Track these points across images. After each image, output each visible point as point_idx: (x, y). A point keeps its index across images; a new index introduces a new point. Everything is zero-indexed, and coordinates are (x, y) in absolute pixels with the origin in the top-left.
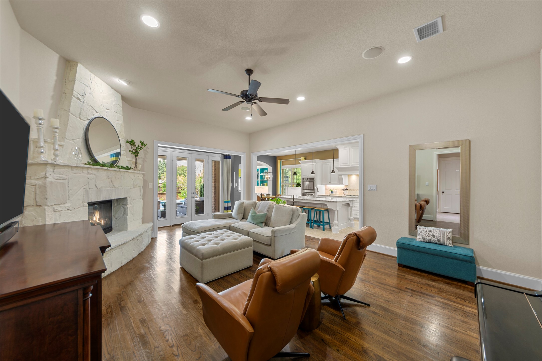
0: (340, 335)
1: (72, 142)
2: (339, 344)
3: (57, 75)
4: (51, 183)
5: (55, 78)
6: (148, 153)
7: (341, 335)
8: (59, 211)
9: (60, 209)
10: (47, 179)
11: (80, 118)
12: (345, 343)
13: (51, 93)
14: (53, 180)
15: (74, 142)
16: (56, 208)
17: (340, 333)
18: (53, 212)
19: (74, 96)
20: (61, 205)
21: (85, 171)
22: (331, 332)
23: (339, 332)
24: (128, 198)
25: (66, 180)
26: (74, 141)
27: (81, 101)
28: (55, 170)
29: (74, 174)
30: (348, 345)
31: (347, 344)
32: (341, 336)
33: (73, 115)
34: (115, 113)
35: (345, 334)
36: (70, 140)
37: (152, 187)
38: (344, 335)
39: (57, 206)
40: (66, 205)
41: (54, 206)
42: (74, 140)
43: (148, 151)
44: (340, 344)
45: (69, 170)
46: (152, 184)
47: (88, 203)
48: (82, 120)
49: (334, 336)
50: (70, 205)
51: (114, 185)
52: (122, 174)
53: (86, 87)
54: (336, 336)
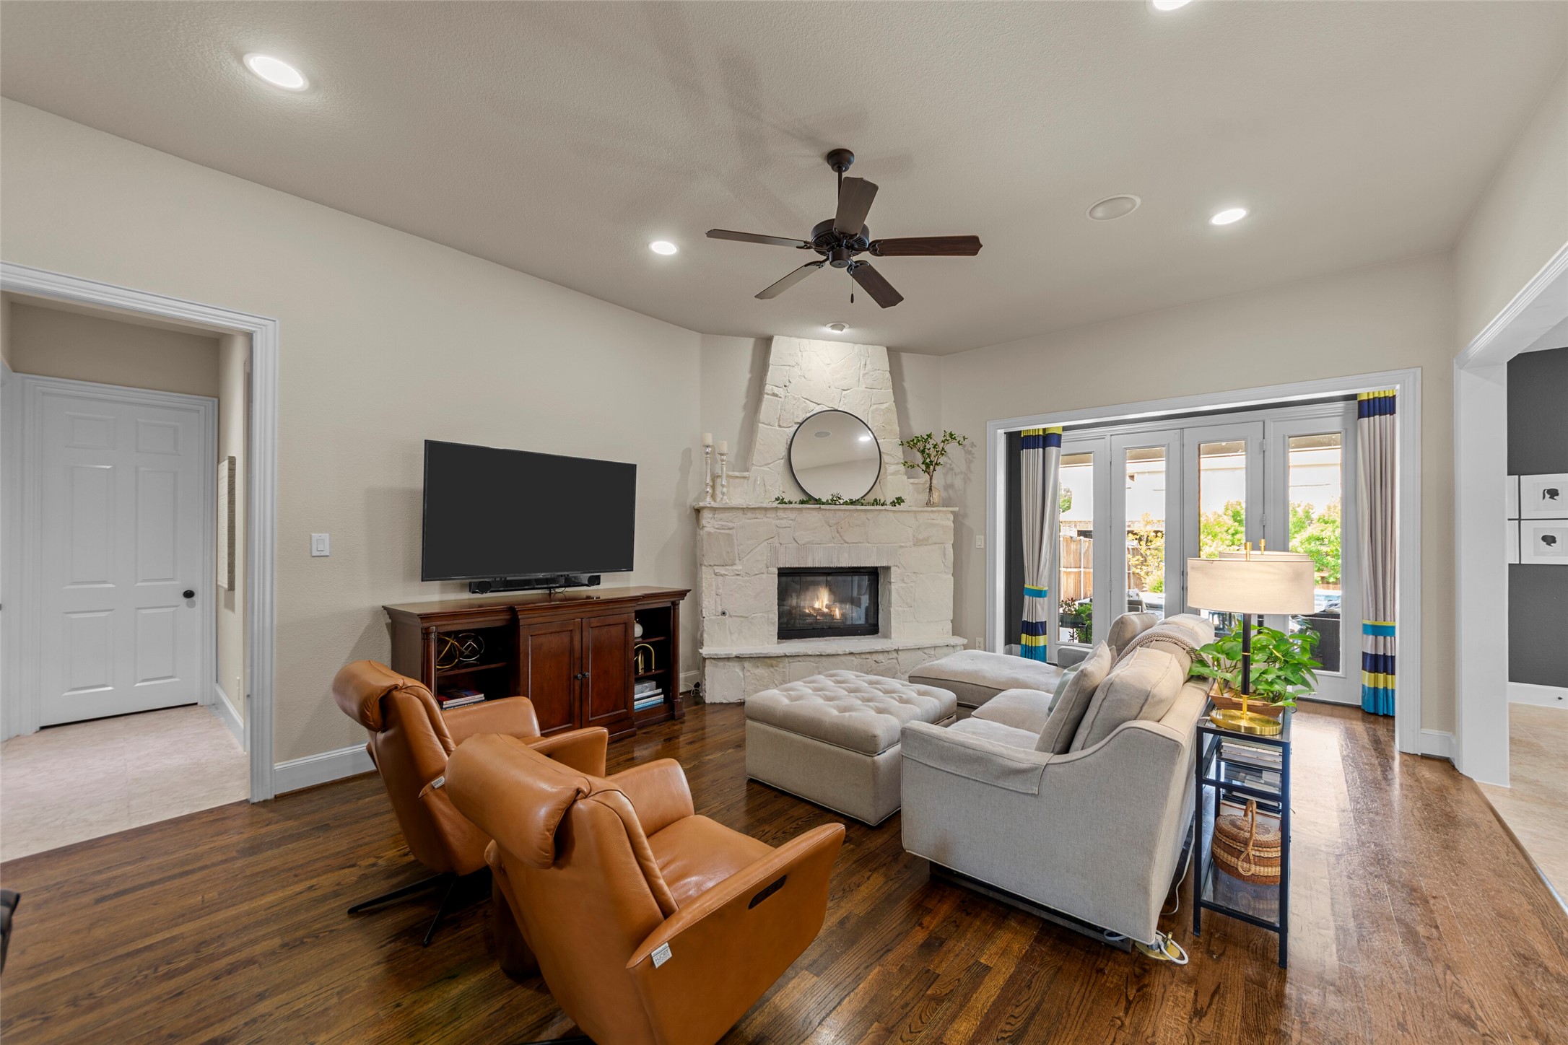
0: (444, 1023)
1: (765, 468)
2: (416, 1013)
3: (751, 371)
4: (709, 533)
5: (748, 376)
6: (975, 458)
7: (440, 1026)
8: (721, 575)
9: (723, 572)
10: (705, 529)
11: (780, 426)
12: (407, 1028)
13: (743, 401)
14: (712, 530)
15: (769, 468)
16: (717, 570)
17: (452, 1026)
18: (713, 576)
19: (768, 394)
20: (727, 567)
21: (771, 515)
22: (468, 1003)
23: (456, 1023)
24: (893, 569)
25: (734, 530)
26: (769, 466)
27: (780, 397)
28: (716, 516)
29: (748, 521)
30: (397, 1035)
31: (402, 1032)
32: (437, 1025)
33: (765, 424)
34: (870, 390)
35: (441, 1037)
36: (760, 466)
37: (983, 547)
38: (436, 1035)
39: (720, 568)
40: (735, 567)
41: (715, 567)
42: (769, 464)
43: (974, 454)
44: (412, 1016)
45: (740, 514)
46: (982, 537)
47: (779, 569)
48: (784, 427)
49: (449, 1005)
50: (741, 568)
51: (845, 538)
52: (870, 515)
53: (791, 368)
54: (445, 1012)
